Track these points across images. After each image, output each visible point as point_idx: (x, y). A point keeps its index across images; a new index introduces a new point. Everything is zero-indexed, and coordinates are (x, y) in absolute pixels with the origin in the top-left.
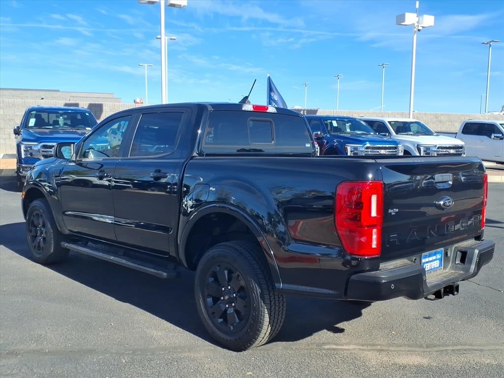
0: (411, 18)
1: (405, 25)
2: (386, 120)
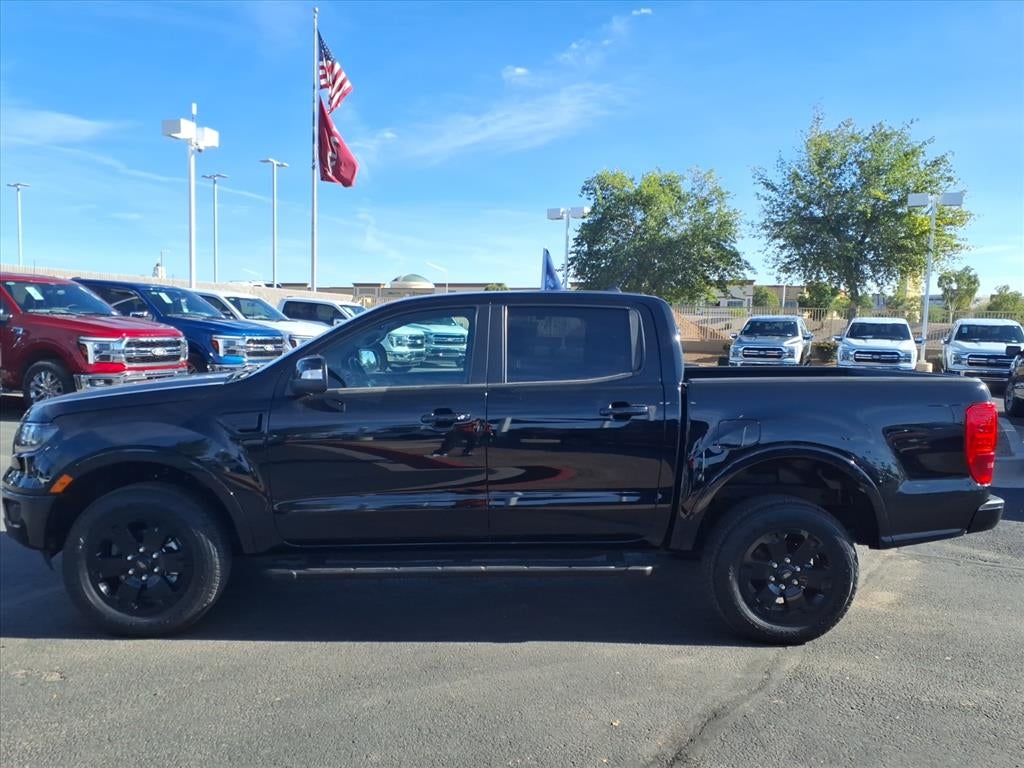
0: (188, 129)
1: (176, 138)
2: (222, 295)
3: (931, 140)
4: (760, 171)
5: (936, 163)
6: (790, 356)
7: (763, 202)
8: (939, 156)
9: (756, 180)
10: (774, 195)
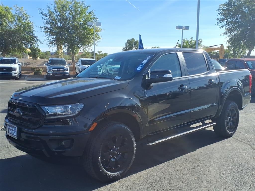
3: (89, 6)
4: (42, 10)
5: (90, 13)
6: (67, 71)
7: (44, 20)
8: (91, 11)
9: (40, 13)
10: (47, 18)
